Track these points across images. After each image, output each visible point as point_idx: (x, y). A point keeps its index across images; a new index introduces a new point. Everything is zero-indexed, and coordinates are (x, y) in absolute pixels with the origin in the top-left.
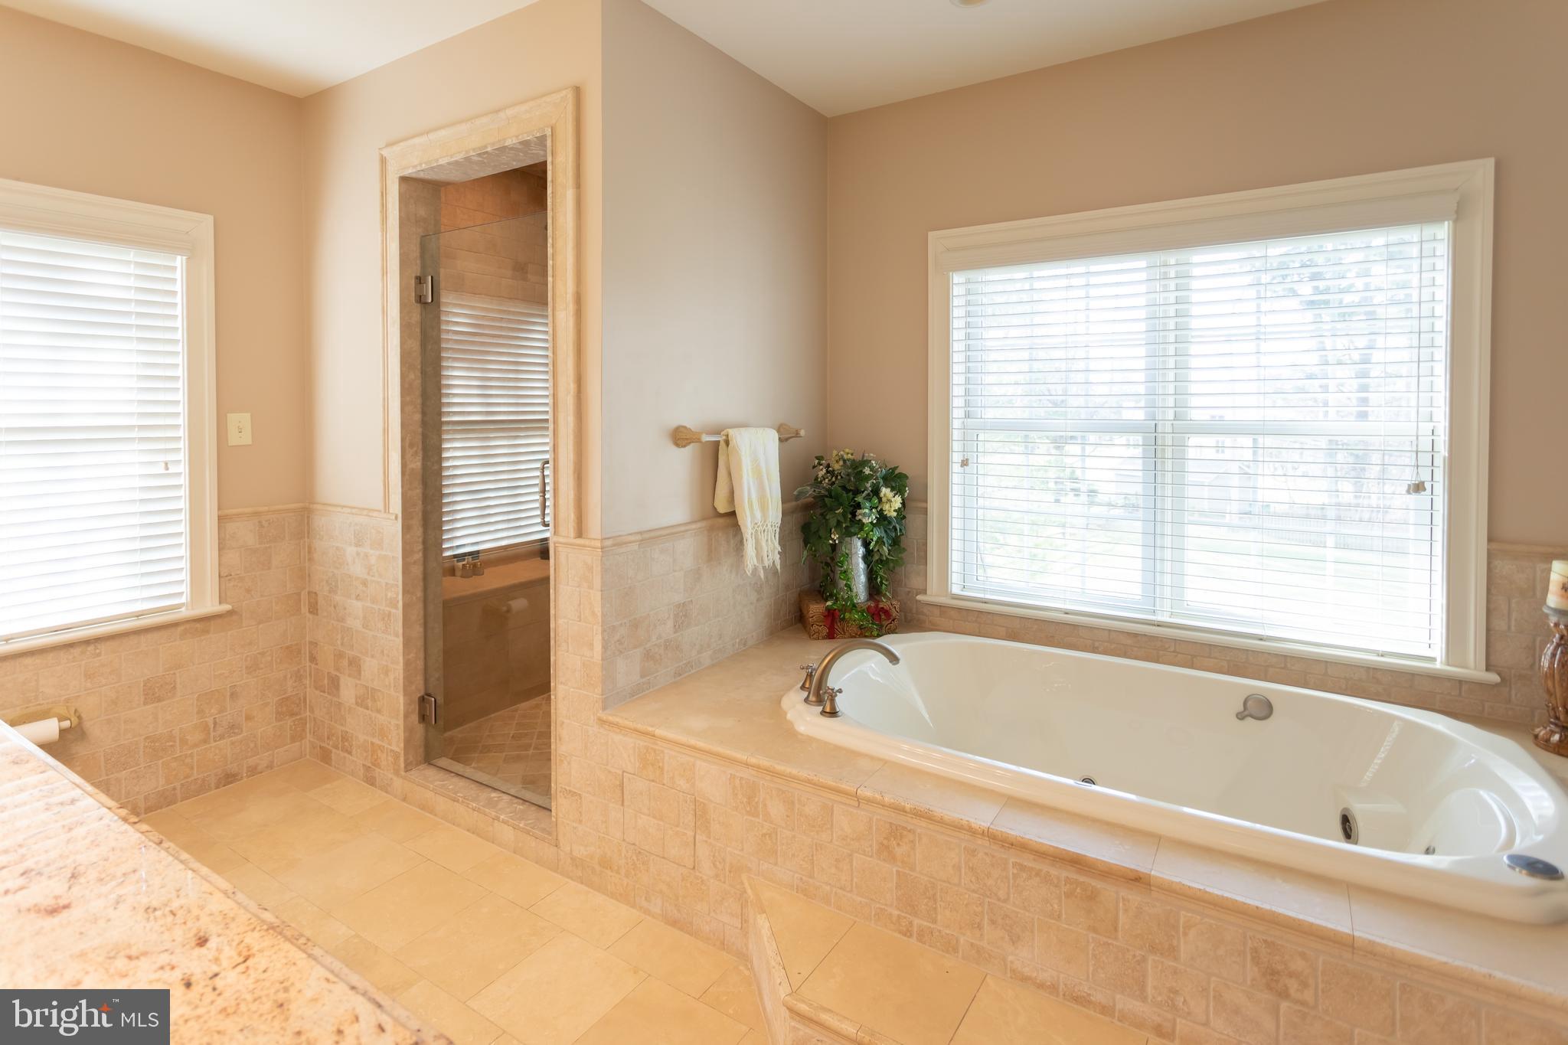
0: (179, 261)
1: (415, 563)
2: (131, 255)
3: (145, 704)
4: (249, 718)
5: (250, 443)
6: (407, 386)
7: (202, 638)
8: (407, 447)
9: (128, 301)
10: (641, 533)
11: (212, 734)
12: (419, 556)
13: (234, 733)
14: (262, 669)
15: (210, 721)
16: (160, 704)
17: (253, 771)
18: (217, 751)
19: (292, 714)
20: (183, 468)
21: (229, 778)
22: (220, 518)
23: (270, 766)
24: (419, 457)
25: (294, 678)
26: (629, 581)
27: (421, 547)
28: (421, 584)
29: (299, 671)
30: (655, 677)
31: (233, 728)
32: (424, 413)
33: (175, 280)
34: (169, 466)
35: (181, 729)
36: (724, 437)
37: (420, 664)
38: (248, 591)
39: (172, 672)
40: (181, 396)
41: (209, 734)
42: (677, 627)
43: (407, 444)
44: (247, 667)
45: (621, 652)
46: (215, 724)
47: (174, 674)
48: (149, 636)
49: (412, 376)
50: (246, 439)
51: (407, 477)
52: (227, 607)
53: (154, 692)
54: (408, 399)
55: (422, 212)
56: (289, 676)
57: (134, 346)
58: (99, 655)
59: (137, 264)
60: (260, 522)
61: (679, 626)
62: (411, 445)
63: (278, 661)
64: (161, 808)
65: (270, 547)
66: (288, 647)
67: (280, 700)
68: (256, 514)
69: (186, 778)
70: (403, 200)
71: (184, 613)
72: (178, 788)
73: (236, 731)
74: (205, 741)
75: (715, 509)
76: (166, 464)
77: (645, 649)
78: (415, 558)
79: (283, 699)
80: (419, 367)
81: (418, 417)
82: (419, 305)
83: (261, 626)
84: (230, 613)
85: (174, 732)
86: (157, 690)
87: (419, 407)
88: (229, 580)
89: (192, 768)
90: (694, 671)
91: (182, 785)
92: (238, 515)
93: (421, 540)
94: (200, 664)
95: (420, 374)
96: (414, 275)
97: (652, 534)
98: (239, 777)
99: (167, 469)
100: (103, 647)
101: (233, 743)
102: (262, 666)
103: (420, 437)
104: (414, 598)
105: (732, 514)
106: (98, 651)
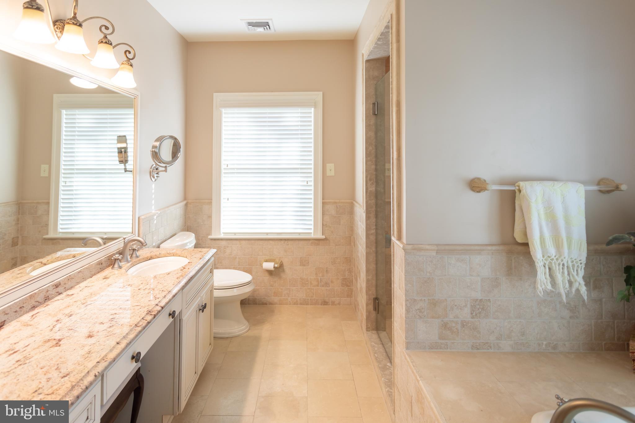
0: (313, 109)
1: (372, 234)
2: (300, 110)
3: (300, 266)
4: (332, 282)
5: (334, 175)
6: (368, 153)
7: (317, 247)
8: (368, 181)
9: (298, 126)
10: (437, 245)
11: (320, 284)
12: (373, 231)
13: (327, 286)
14: (337, 264)
15: (319, 278)
16: (305, 267)
17: (333, 303)
18: (321, 291)
19: (347, 286)
20: (312, 183)
21: (325, 303)
22: (323, 203)
23: (339, 304)
24: (374, 186)
25: (348, 271)
26: (428, 274)
27: (375, 227)
28: (375, 245)
29: (350, 269)
30: (453, 343)
31: (327, 284)
32: (376, 165)
33: (311, 117)
34: (308, 182)
35: (310, 278)
36: (517, 188)
37: (374, 282)
38: (332, 232)
39: (308, 257)
40: (312, 158)
41: (319, 284)
42: (474, 314)
43: (368, 179)
44: (331, 262)
45: (421, 317)
46: (321, 280)
47: (309, 257)
48: (302, 242)
49: (371, 148)
50: (332, 173)
51: (368, 194)
52: (324, 237)
53: (304, 263)
54: (369, 158)
55: (376, 74)
56: (346, 269)
57: (300, 141)
58: (288, 245)
59: (301, 113)
60: (337, 206)
61: (476, 314)
62: (370, 180)
63: (343, 262)
64: (304, 305)
65: (340, 216)
66: (346, 258)
67: (343, 278)
68: (335, 203)
69: (311, 297)
70: (367, 70)
71: (312, 236)
72: (309, 299)
73: (328, 285)
74: (318, 286)
75: (515, 239)
76: (307, 182)
77: (443, 321)
78: (372, 232)
79: (344, 278)
80: (374, 144)
81: (373, 167)
82: (374, 116)
83: (336, 247)
84: (326, 239)
85: (308, 279)
86: (303, 262)
87: (374, 162)
88: (326, 227)
89: (313, 294)
90: (492, 351)
91: (311, 299)
92: (330, 202)
93: (374, 224)
94: (316, 256)
95: (374, 147)
96: (372, 103)
97: (447, 247)
98: (328, 304)
99: (307, 183)
100: (290, 242)
101: (326, 290)
102: (337, 263)
103: (375, 176)
104: (371, 251)
105: (526, 245)
106: (288, 243)
